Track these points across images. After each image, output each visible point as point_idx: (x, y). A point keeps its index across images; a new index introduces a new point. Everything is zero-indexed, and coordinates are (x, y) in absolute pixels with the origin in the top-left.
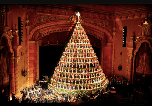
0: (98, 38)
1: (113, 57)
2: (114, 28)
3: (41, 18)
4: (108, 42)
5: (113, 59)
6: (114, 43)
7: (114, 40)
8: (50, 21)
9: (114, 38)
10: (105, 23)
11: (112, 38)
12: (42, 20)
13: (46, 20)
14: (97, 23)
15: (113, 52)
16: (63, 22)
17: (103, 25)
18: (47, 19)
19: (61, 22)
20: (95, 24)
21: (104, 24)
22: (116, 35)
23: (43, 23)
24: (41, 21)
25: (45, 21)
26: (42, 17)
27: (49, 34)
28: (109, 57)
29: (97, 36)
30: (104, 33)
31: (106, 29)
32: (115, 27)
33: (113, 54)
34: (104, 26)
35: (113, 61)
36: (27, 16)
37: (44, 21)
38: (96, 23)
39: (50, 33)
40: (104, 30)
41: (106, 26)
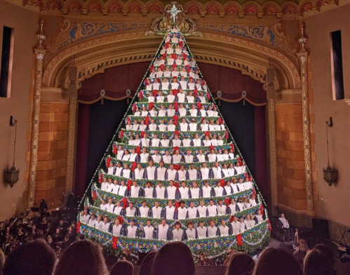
0: (254, 76)
1: (306, 135)
2: (301, 40)
3: (76, 29)
4: (287, 85)
5: (306, 143)
6: (304, 87)
7: (304, 78)
8: (100, 36)
9: (303, 71)
10: (266, 28)
11: (296, 71)
12: (79, 34)
13: (90, 33)
14: (241, 31)
15: (305, 119)
16: (134, 34)
17: (262, 35)
18: (93, 30)
19: (128, 34)
20: (234, 32)
21: (265, 32)
22: (309, 61)
23: (82, 40)
24: (76, 35)
25: (86, 36)
26: (79, 25)
27: (106, 70)
28: (292, 137)
29: (247, 69)
30: (270, 59)
31: (271, 47)
32: (305, 36)
33: (305, 126)
34: (266, 37)
35: (307, 151)
36: (40, 26)
37: (83, 36)
38: (235, 29)
39: (107, 67)
40: (266, 49)
41: (272, 37)
